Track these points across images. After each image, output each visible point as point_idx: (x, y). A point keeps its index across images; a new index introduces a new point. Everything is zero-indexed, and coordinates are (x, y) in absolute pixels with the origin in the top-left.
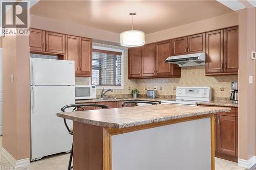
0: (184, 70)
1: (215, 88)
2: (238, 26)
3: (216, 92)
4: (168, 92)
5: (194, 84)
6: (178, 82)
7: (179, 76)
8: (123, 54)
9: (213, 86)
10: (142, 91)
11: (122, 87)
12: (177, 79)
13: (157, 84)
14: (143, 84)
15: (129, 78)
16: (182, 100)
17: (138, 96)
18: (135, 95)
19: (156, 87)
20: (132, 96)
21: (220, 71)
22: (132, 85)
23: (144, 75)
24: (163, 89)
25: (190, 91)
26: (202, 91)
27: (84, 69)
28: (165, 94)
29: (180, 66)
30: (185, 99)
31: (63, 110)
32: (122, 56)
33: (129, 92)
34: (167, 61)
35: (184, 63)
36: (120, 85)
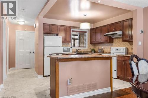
0: (115, 39)
1: (128, 48)
2: (133, 18)
3: (129, 50)
4: (108, 50)
5: (119, 46)
6: (112, 45)
7: (113, 42)
8: (87, 32)
9: (127, 47)
10: (97, 50)
11: (87, 48)
12: (111, 44)
13: (103, 46)
14: (97, 46)
15: (90, 44)
16: (113, 54)
17: (95, 52)
18: (93, 52)
19: (102, 48)
20: (92, 52)
21: (128, 39)
22: (92, 47)
23: (97, 42)
24: (106, 49)
25: (117, 49)
26: (122, 50)
27: (67, 40)
28: (107, 51)
29: (113, 37)
30: (115, 53)
31: (50, 55)
32: (87, 33)
33: (90, 50)
34: (105, 35)
35: (114, 36)
36: (86, 47)
